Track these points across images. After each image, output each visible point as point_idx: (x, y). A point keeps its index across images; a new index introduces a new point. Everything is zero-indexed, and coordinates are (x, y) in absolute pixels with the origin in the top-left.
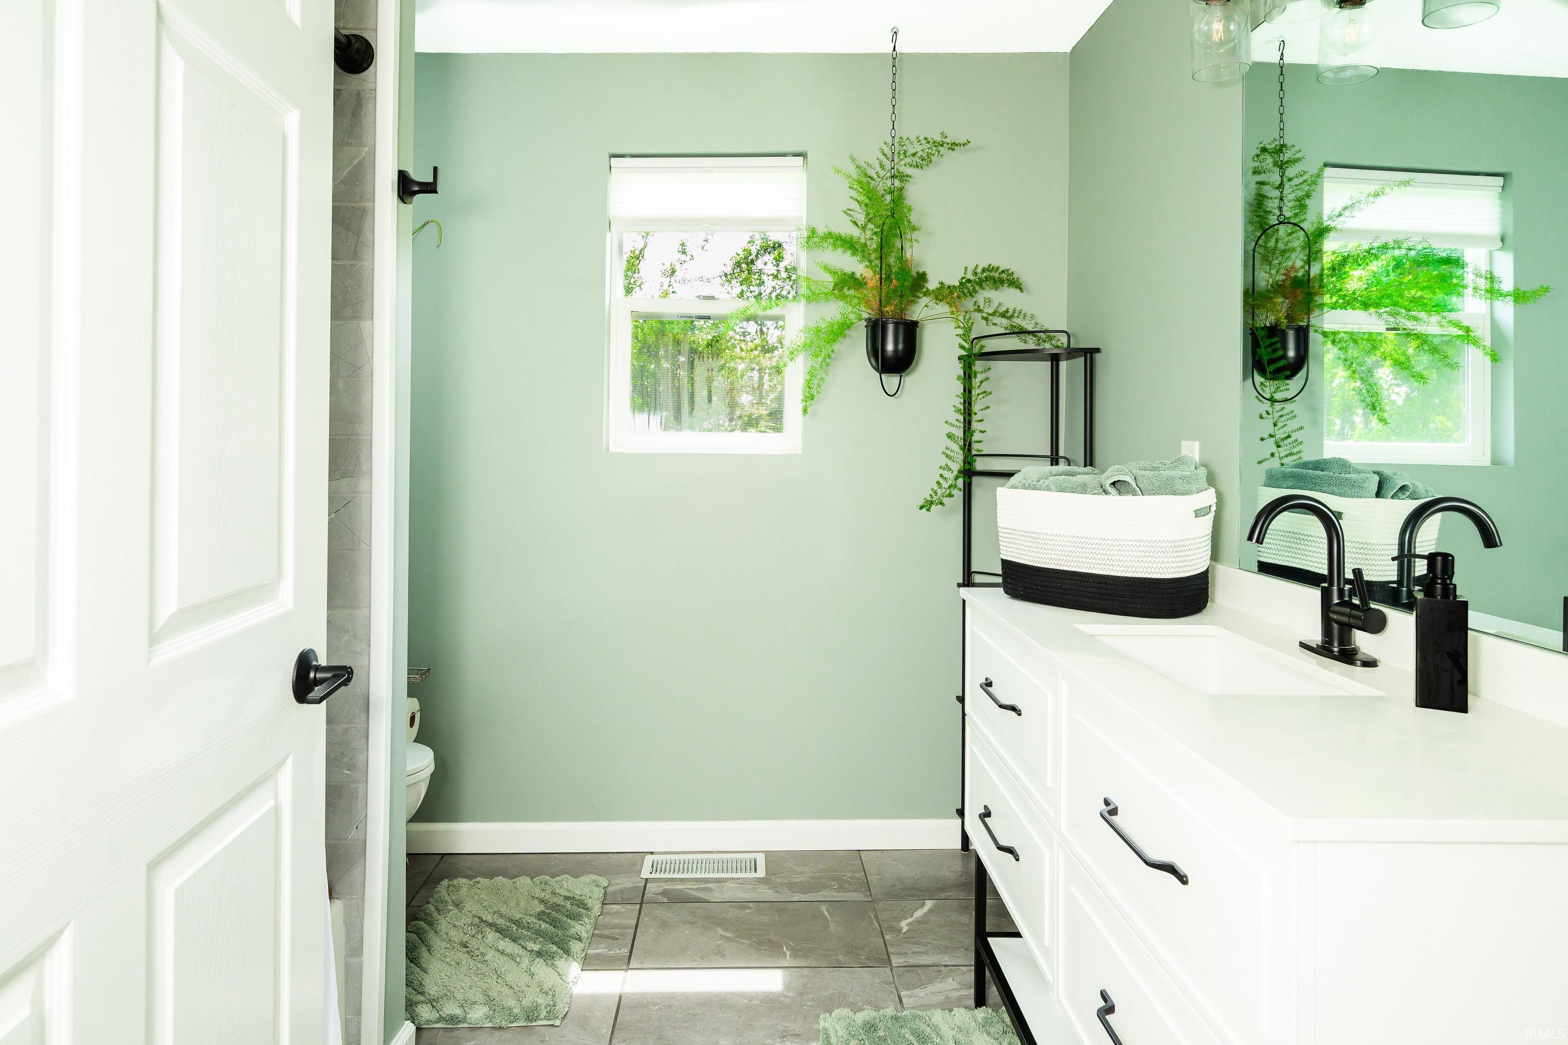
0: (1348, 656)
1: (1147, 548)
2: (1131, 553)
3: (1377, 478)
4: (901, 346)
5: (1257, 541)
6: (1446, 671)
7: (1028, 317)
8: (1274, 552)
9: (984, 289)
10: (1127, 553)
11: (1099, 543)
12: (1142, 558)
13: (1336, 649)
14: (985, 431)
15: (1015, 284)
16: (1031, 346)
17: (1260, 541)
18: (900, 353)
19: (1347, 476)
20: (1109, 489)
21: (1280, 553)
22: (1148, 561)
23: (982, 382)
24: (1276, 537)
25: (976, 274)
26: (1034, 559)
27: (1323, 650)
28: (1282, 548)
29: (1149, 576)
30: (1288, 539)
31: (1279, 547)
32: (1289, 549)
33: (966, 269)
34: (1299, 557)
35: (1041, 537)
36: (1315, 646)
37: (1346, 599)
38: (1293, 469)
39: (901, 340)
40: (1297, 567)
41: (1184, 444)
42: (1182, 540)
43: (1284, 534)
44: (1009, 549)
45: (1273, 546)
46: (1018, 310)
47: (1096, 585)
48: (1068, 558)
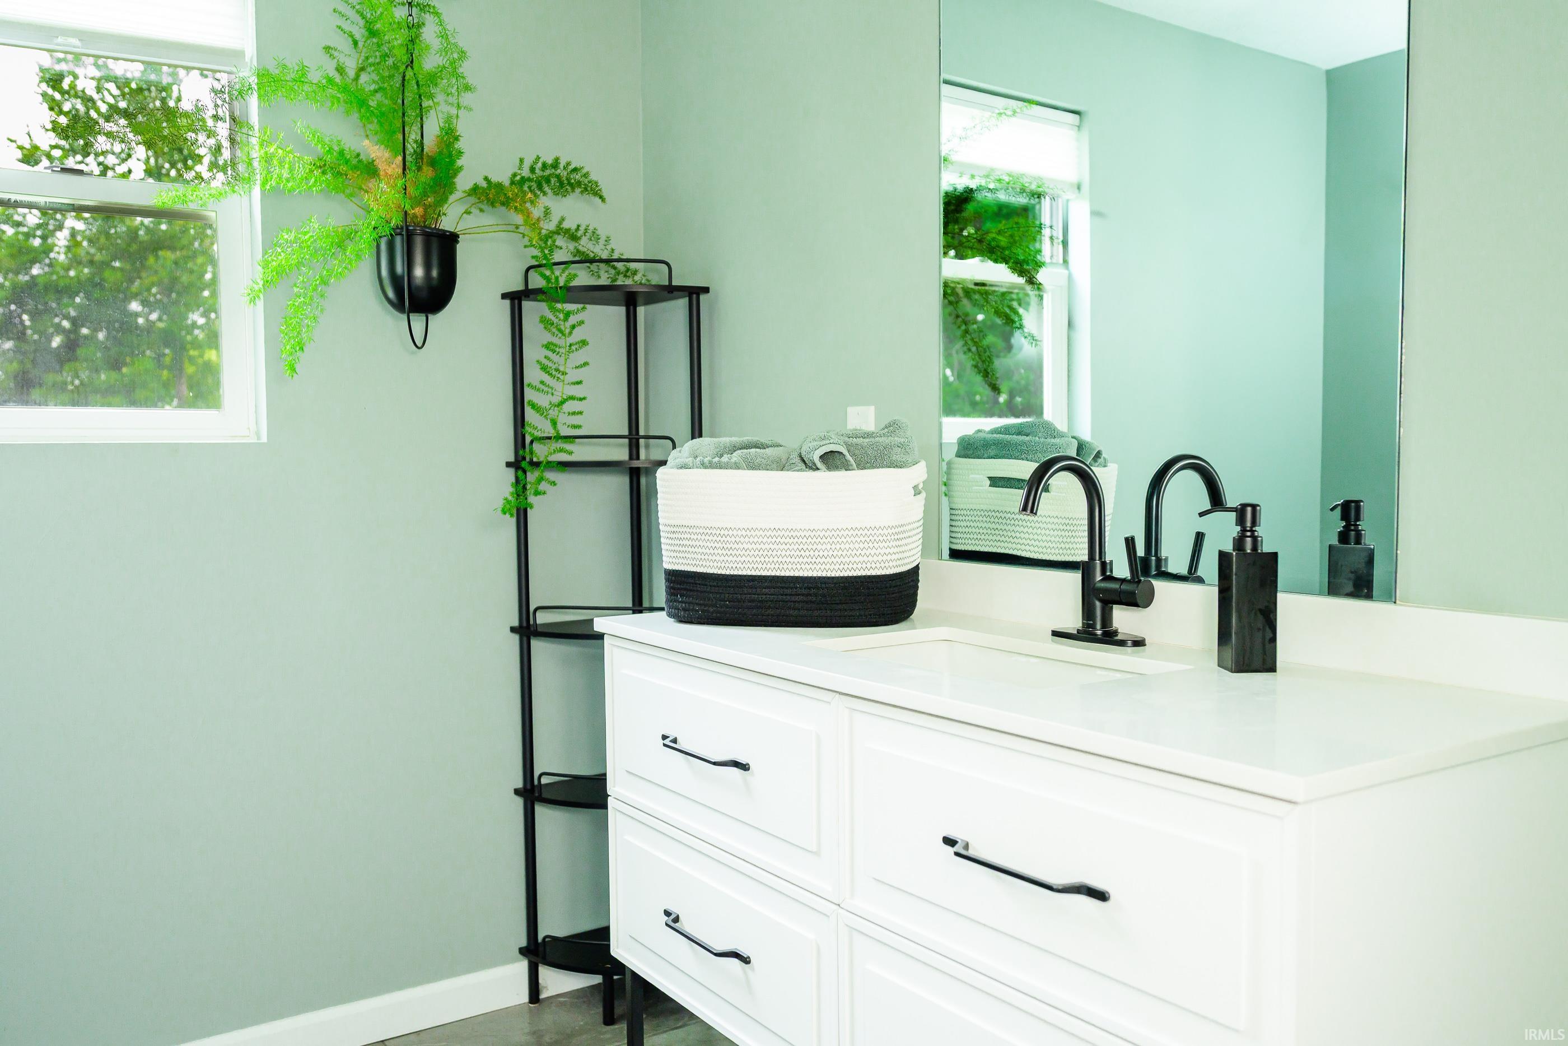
0: (1110, 638)
1: (866, 538)
2: (847, 546)
3: (1075, 444)
4: (435, 273)
5: (1032, 511)
6: (1259, 629)
7: (602, 241)
8: (975, 536)
9: (545, 194)
10: (843, 546)
11: (807, 536)
12: (860, 551)
13: (1099, 632)
14: (584, 398)
15: (591, 190)
16: (604, 280)
17: (1034, 512)
18: (435, 283)
19: (1053, 440)
20: (819, 464)
21: (983, 537)
22: (868, 554)
23: (573, 327)
24: (977, 518)
25: (532, 170)
26: (719, 564)
27: (1086, 635)
28: (985, 531)
29: (869, 573)
30: (992, 520)
31: (981, 531)
32: (993, 532)
33: (521, 160)
34: (1005, 540)
35: (731, 533)
36: (1076, 632)
37: (1108, 574)
38: (995, 435)
39: (435, 261)
40: (1002, 552)
41: (852, 411)
42: (900, 525)
43: (987, 514)
44: (681, 555)
45: (974, 530)
46: (591, 228)
47: (804, 591)
48: (767, 559)
